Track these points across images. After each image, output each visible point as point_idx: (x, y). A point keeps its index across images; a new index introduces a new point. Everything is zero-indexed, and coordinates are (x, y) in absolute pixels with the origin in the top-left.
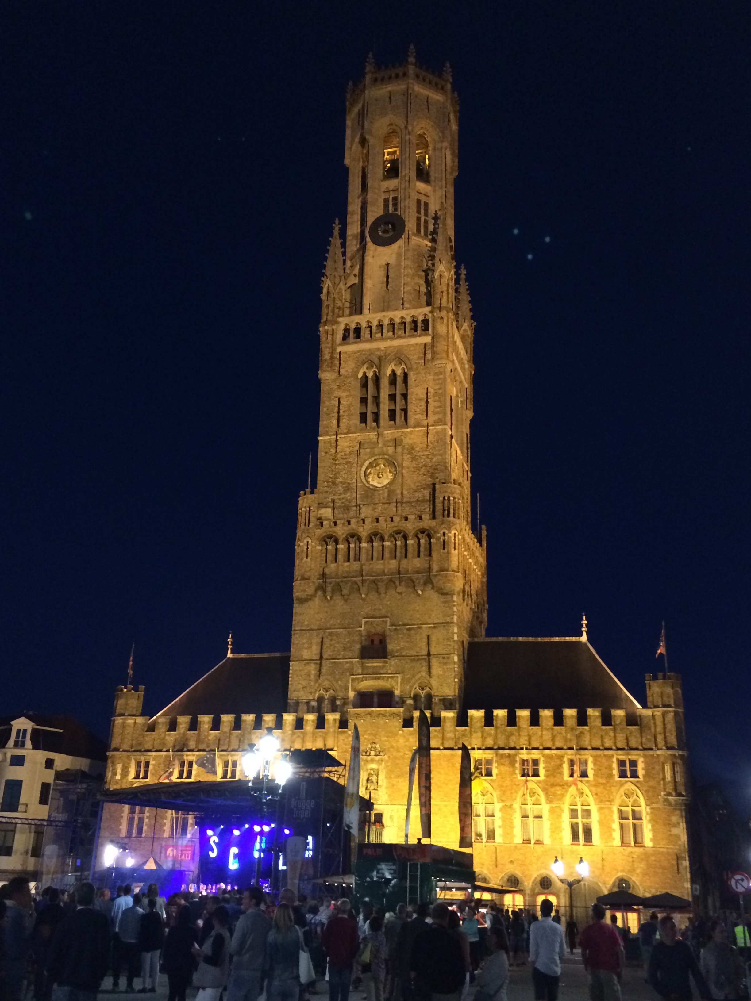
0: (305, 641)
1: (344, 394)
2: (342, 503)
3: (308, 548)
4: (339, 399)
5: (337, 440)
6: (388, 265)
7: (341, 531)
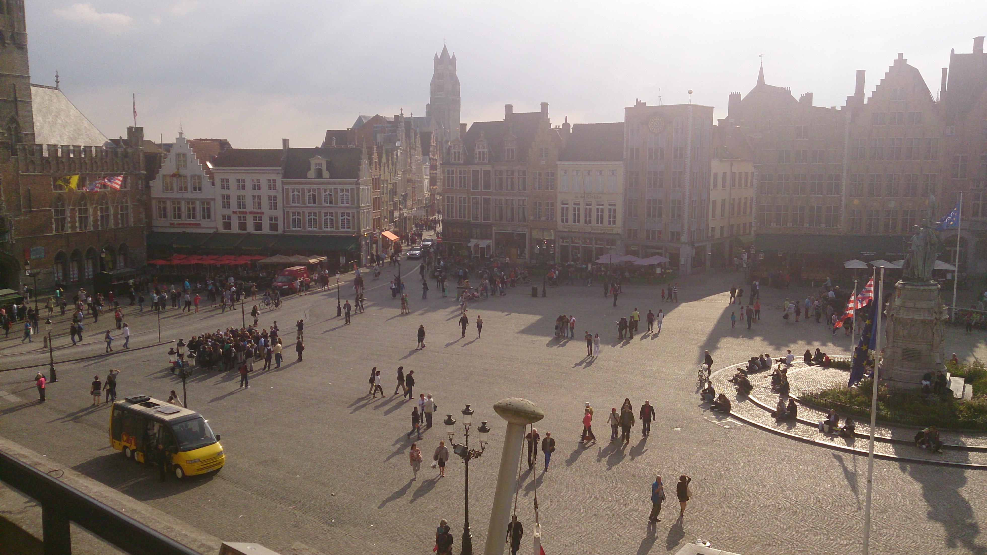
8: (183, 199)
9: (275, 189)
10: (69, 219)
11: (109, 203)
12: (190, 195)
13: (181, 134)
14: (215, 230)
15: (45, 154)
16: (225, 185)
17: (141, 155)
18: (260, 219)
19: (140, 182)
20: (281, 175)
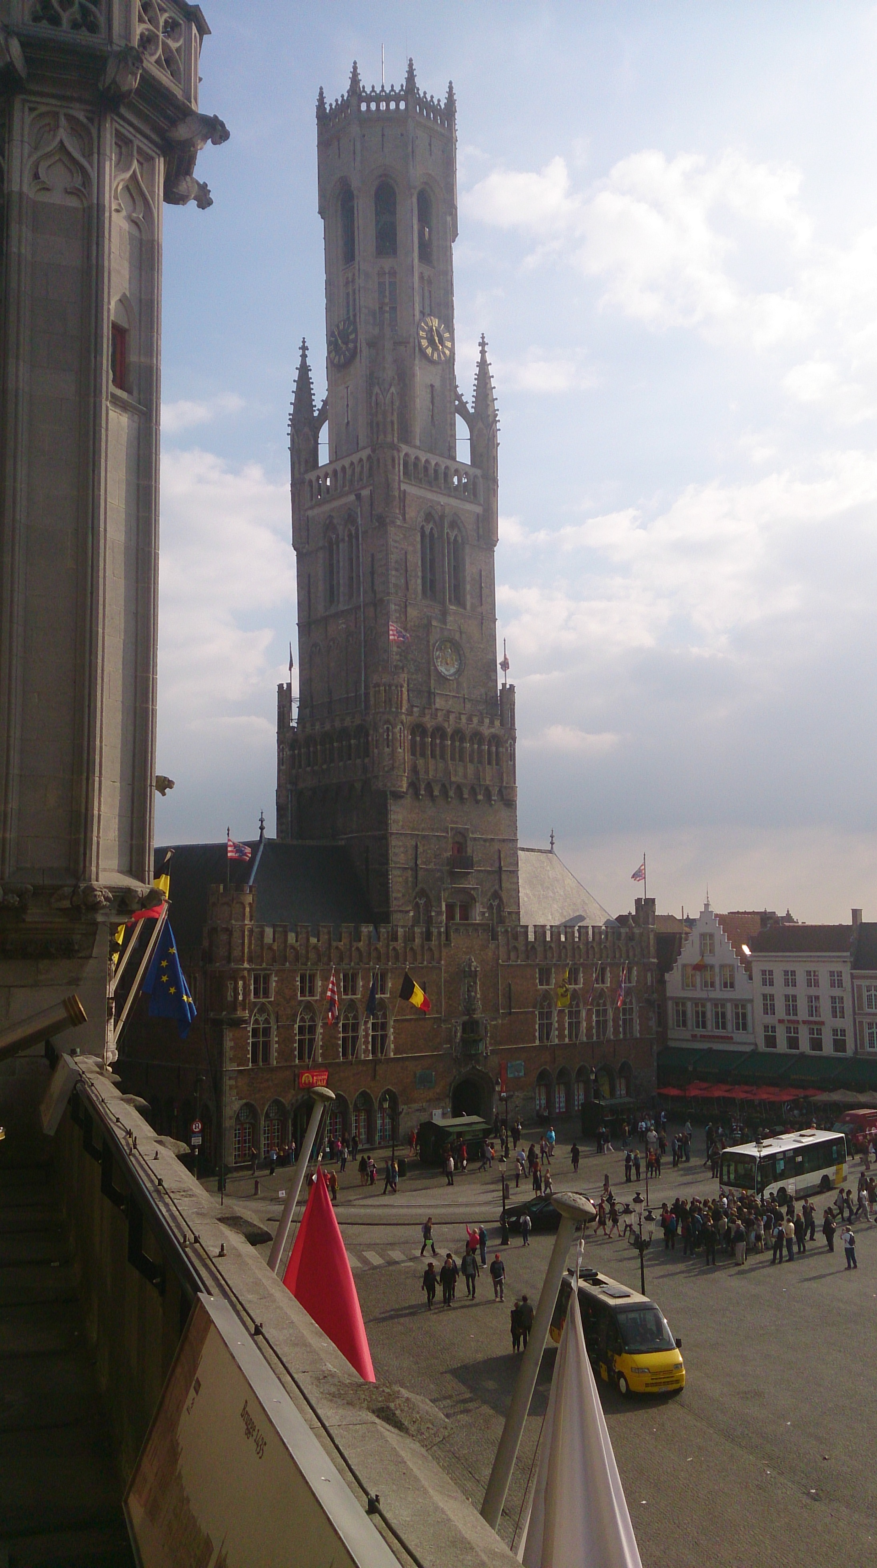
0: (401, 844)
1: (410, 549)
2: (415, 685)
3: (400, 736)
4: (406, 553)
5: (406, 607)
6: (432, 386)
7: (429, 723)
8: (710, 1000)
9: (840, 985)
10: (556, 1025)
11: (608, 1003)
12: (718, 994)
13: (707, 905)
14: (752, 1047)
15: (531, 937)
16: (768, 979)
17: (652, 936)
18: (819, 1032)
19: (649, 975)
20: (849, 964)
